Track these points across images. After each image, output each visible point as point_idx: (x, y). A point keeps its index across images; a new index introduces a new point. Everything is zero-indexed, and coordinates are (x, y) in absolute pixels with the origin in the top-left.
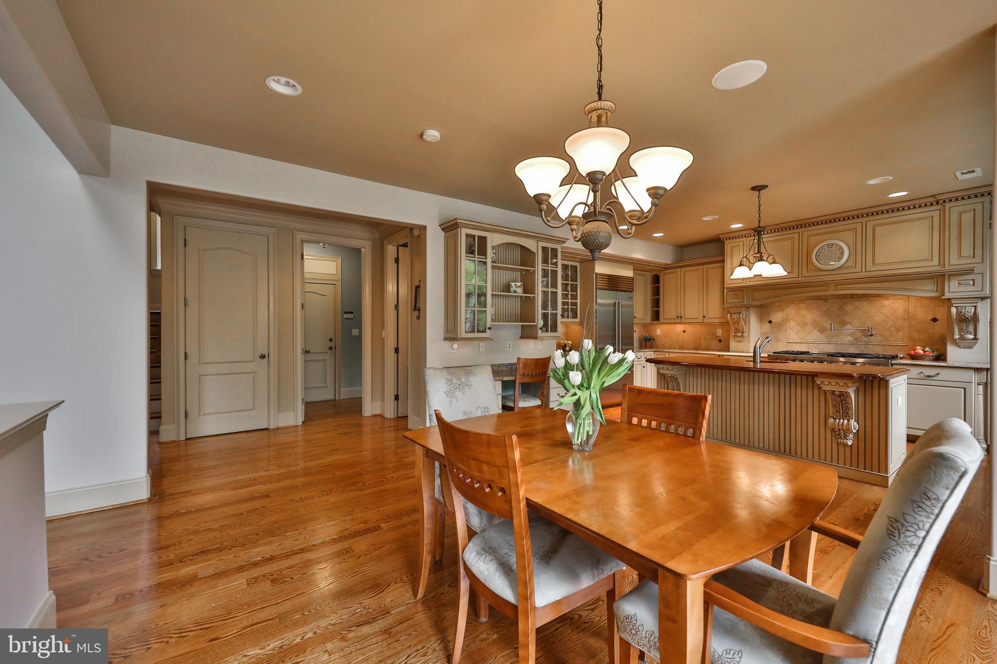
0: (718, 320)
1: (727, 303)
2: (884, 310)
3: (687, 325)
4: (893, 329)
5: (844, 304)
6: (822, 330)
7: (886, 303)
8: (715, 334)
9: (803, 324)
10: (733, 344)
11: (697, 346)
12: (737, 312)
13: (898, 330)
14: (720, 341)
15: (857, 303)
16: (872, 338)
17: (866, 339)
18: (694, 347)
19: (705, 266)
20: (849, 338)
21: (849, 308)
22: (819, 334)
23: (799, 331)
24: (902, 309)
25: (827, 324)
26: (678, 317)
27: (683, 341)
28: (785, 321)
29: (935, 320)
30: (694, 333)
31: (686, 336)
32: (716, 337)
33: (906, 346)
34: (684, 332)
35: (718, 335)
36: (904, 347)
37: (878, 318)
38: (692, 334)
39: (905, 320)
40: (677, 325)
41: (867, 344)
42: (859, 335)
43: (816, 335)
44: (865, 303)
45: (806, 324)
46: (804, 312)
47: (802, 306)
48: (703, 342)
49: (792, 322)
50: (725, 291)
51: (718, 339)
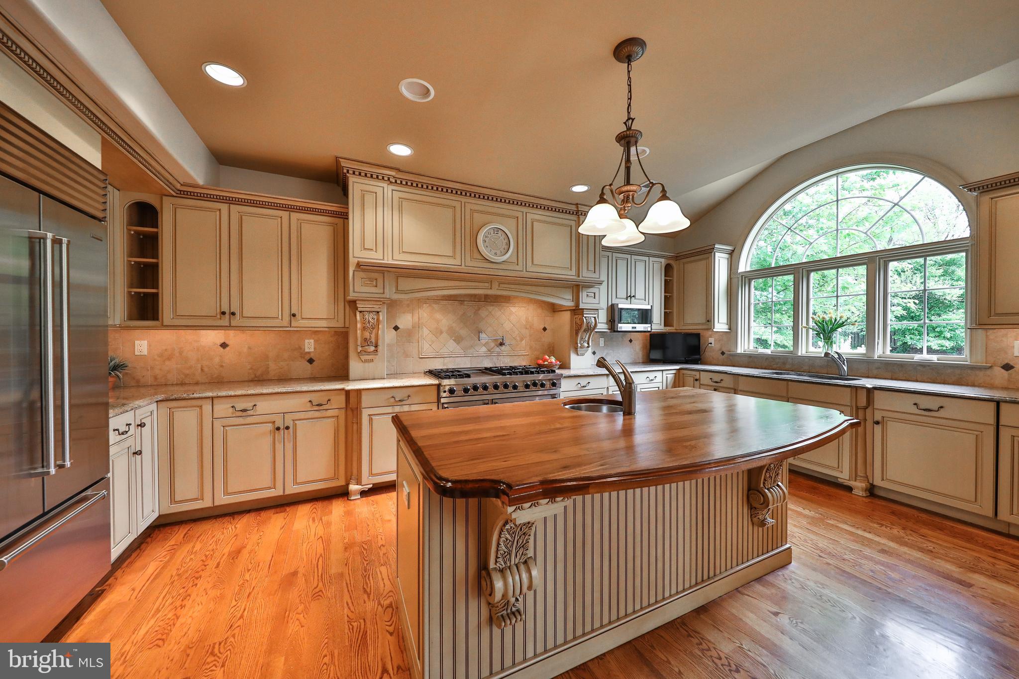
0: (324, 324)
1: (354, 292)
2: (512, 318)
3: (231, 333)
4: (518, 339)
5: (479, 309)
6: (458, 340)
7: (513, 309)
8: (300, 348)
9: (438, 332)
10: (355, 367)
11: (259, 373)
12: (373, 310)
13: (522, 340)
14: (311, 361)
15: (490, 308)
16: (503, 348)
17: (497, 349)
18: (253, 376)
19: (295, 216)
20: (484, 349)
21: (483, 313)
22: (455, 344)
23: (433, 342)
24: (525, 316)
25: (463, 332)
26: (224, 313)
27: (222, 366)
28: (417, 326)
29: (545, 329)
30: (249, 348)
31: (229, 355)
32: (303, 354)
33: (528, 355)
34: (224, 345)
35: (307, 350)
36: (525, 356)
37: (507, 326)
38: (245, 350)
39: (526, 328)
40: (203, 332)
41: (499, 355)
42: (492, 345)
43: (452, 345)
44: (497, 309)
45: (441, 332)
46: (438, 316)
47: (434, 306)
48: (272, 366)
49: (425, 329)
50: (351, 269)
51: (308, 357)
